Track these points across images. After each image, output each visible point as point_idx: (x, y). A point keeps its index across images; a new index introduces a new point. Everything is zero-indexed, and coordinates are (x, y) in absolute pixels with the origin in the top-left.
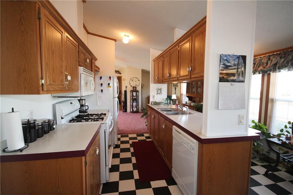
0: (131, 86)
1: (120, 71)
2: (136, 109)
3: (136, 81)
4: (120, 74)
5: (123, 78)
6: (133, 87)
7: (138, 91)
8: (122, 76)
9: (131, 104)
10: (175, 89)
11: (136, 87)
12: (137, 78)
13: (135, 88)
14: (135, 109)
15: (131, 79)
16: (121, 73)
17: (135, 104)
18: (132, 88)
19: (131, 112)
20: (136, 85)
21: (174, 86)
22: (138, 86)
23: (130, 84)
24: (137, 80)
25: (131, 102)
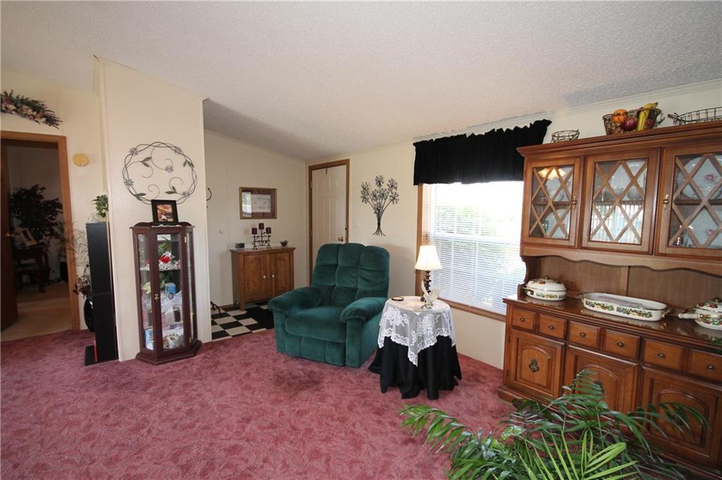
0: (139, 196)
1: (50, 106)
2: (180, 332)
3: (170, 169)
4: (51, 121)
5: (72, 150)
6: (155, 203)
7: (186, 224)
8: (64, 138)
9: (148, 304)
10: (379, 212)
11: (173, 203)
12: (177, 151)
13: (170, 210)
14: (173, 335)
15: (134, 152)
16: (58, 114)
17: (170, 304)
18: (149, 209)
19: (144, 356)
20: (174, 191)
21: (365, 199)
22: (186, 195)
23: (129, 183)
24: (182, 160)
25: (140, 293)
